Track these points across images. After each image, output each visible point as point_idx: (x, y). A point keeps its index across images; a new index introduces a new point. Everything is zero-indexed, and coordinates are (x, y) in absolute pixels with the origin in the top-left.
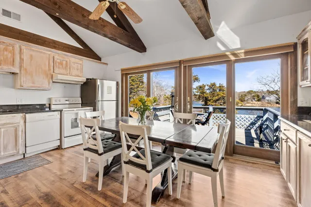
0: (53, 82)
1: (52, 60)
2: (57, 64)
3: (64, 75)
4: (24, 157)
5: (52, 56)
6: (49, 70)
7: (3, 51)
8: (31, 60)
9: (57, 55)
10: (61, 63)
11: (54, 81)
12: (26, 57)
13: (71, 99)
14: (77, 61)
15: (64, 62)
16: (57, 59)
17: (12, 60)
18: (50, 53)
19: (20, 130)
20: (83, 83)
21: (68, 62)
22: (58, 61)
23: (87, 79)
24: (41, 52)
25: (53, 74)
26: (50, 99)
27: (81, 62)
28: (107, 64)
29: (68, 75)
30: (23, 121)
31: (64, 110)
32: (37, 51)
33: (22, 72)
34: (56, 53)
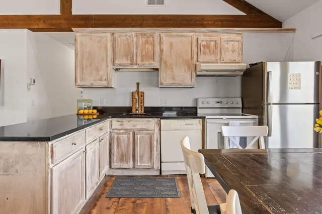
0: (198, 76)
1: (195, 43)
2: (202, 48)
3: (212, 62)
4: (161, 173)
5: (195, 38)
6: (192, 58)
7: (145, 44)
8: (171, 49)
9: (202, 34)
10: (208, 46)
11: (198, 73)
12: (165, 47)
13: (225, 100)
14: (233, 37)
15: (212, 44)
16: (203, 41)
17: (152, 53)
18: (192, 34)
19: (155, 139)
20: (242, 73)
21: (218, 42)
22: (204, 43)
23: (252, 65)
24: (182, 36)
25: (197, 63)
26: (196, 100)
27: (239, 38)
28: (293, 30)
29: (217, 62)
30: (158, 129)
31: (207, 117)
32: (178, 36)
33: (162, 66)
34: (200, 32)
